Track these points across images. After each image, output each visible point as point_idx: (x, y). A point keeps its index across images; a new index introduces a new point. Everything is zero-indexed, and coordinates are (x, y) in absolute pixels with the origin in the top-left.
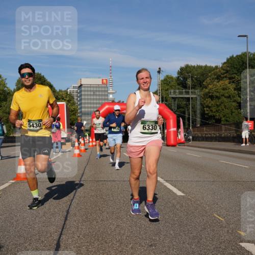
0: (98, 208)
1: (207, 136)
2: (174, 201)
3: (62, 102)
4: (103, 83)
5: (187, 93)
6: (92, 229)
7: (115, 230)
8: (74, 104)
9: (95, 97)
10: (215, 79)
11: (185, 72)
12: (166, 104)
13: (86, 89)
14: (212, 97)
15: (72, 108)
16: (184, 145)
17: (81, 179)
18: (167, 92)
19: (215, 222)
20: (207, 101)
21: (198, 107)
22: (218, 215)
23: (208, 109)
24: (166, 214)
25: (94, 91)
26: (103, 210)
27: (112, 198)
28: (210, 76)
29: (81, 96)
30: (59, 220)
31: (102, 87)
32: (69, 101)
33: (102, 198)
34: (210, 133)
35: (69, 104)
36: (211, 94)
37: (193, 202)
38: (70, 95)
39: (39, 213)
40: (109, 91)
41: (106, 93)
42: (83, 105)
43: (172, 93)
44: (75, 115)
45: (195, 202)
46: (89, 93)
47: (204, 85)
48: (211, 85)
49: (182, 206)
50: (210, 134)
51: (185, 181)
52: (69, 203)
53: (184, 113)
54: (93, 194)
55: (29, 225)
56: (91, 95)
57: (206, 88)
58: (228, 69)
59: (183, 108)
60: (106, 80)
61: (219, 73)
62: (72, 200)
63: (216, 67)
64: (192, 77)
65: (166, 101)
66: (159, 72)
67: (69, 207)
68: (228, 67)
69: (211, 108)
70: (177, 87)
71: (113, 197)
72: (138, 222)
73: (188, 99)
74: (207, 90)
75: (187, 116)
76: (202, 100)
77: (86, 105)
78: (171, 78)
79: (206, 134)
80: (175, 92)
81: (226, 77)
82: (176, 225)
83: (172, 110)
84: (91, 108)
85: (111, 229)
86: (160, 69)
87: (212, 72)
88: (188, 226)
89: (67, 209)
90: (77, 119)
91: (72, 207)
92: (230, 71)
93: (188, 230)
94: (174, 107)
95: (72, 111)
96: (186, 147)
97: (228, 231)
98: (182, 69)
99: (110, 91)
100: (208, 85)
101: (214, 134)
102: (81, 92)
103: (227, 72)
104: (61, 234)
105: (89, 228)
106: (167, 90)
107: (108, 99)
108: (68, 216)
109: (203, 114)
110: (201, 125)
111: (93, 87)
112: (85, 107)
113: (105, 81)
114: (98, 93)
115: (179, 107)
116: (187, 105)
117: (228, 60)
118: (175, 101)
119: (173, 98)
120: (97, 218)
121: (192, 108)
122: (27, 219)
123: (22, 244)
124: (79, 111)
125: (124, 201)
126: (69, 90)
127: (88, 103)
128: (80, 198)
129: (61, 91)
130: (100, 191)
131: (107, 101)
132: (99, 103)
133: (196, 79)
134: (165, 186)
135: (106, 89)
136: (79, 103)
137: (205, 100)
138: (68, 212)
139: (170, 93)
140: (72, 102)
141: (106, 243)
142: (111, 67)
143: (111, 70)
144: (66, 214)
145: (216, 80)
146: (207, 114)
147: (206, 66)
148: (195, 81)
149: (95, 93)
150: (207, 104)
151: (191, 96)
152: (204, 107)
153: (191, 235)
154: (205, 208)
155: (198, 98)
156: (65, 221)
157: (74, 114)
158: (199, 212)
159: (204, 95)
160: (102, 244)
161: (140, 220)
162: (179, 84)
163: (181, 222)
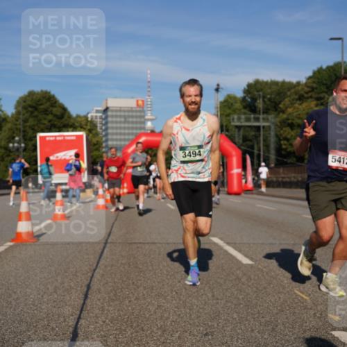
0: (130, 281)
1: (284, 180)
2: (238, 272)
3: (80, 131)
4: (138, 105)
5: (257, 119)
6: (122, 311)
7: (155, 313)
8: (97, 134)
9: (126, 125)
10: (297, 100)
11: (254, 89)
12: (227, 135)
13: (114, 114)
14: (292, 126)
15: (94, 140)
16: (252, 194)
17: (107, 240)
18: (228, 118)
19: (296, 301)
20: (285, 131)
21: (273, 140)
22: (301, 292)
23: (286, 142)
24: (227, 290)
25: (125, 117)
26: (139, 284)
27: (150, 268)
28: (289, 96)
29: (107, 123)
30: (76, 298)
31: (136, 111)
32: (90, 131)
33: (136, 267)
34: (289, 176)
35: (91, 135)
36: (290, 121)
37: (265, 274)
38: (92, 122)
39: (48, 289)
40: (146, 117)
41: (143, 120)
42: (110, 137)
43: (235, 120)
44: (99, 151)
45: (267, 273)
46: (118, 119)
47: (280, 108)
48: (290, 108)
49: (249, 279)
50: (288, 178)
51: (254, 244)
52: (90, 274)
53: (252, 147)
54: (124, 262)
55: (34, 305)
56: (120, 122)
57: (283, 112)
58: (315, 85)
59: (250, 141)
60: (143, 101)
61: (302, 92)
62: (95, 270)
63: (298, 83)
64: (264, 97)
65: (227, 130)
66: (217, 90)
67: (91, 280)
68: (314, 82)
69: (291, 142)
70: (243, 110)
71: (152, 265)
72: (188, 300)
73: (258, 128)
74: (285, 116)
75: (256, 152)
76: (278, 129)
77: (115, 137)
78: (235, 98)
79: (283, 178)
80: (239, 119)
81: (311, 97)
82: (242, 306)
83: (235, 143)
84: (120, 140)
85: (150, 311)
86: (218, 85)
87: (293, 91)
88: (258, 307)
89: (87, 282)
90: (102, 157)
91: (95, 279)
92: (316, 88)
93: (259, 313)
94: (239, 140)
95: (95, 145)
96: (255, 196)
97: (315, 314)
98: (249, 86)
99: (149, 116)
100: (287, 108)
101: (294, 177)
102: (107, 117)
103: (313, 89)
104: (79, 318)
105: (118, 310)
106: (228, 115)
107: (144, 128)
108: (89, 293)
109: (279, 150)
110: (276, 165)
111: (124, 111)
112: (112, 140)
113: (140, 103)
114: (131, 120)
115: (245, 139)
116: (257, 137)
117: (314, 73)
118: (239, 130)
119: (237, 127)
120: (131, 295)
121: (264, 141)
122: (31, 296)
123: (24, 332)
124: (104, 145)
125: (167, 271)
126: (89, 116)
127: (117, 134)
128: (106, 266)
129: (78, 116)
130: (134, 258)
131: (143, 131)
132: (132, 134)
133: (270, 100)
134: (226, 251)
135: (142, 114)
136: (104, 133)
137: (282, 129)
138: (89, 287)
139: (233, 119)
140: (94, 132)
141: (143, 331)
142: (149, 82)
143: (149, 87)
144: (86, 289)
145: (298, 102)
146: (286, 149)
147: (284, 82)
148: (268, 103)
149: (127, 120)
150: (284, 136)
151: (262, 124)
152: (280, 140)
153: (263, 320)
154: (282, 282)
155: (273, 127)
156: (85, 300)
157: (97, 149)
158: (273, 287)
159: (280, 122)
160: (137, 332)
161: (190, 298)
162: (245, 107)
163: (249, 301)
